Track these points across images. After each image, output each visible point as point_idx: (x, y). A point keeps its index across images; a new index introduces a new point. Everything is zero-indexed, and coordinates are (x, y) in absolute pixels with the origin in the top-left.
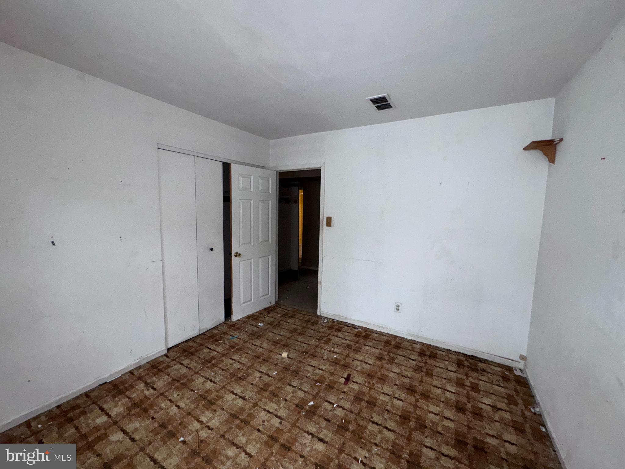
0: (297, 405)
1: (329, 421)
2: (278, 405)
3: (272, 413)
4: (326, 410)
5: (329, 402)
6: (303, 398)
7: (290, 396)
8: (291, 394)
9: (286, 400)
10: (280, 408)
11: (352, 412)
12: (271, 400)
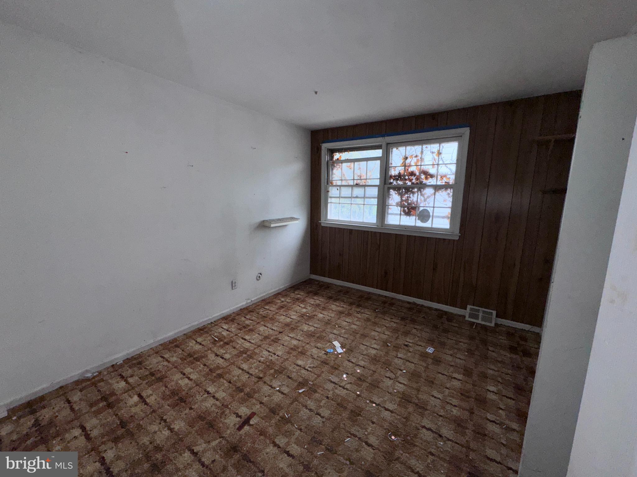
0: (315, 391)
1: (288, 377)
2: (335, 393)
3: (340, 386)
4: (287, 386)
5: (282, 393)
6: (308, 399)
7: (323, 402)
8: (322, 404)
9: (328, 397)
10: (333, 390)
11: (265, 382)
12: (343, 399)
